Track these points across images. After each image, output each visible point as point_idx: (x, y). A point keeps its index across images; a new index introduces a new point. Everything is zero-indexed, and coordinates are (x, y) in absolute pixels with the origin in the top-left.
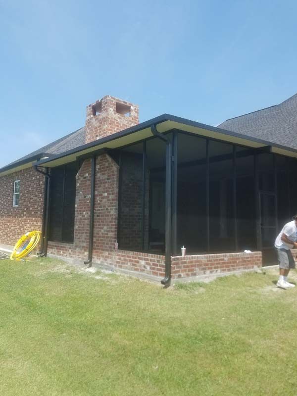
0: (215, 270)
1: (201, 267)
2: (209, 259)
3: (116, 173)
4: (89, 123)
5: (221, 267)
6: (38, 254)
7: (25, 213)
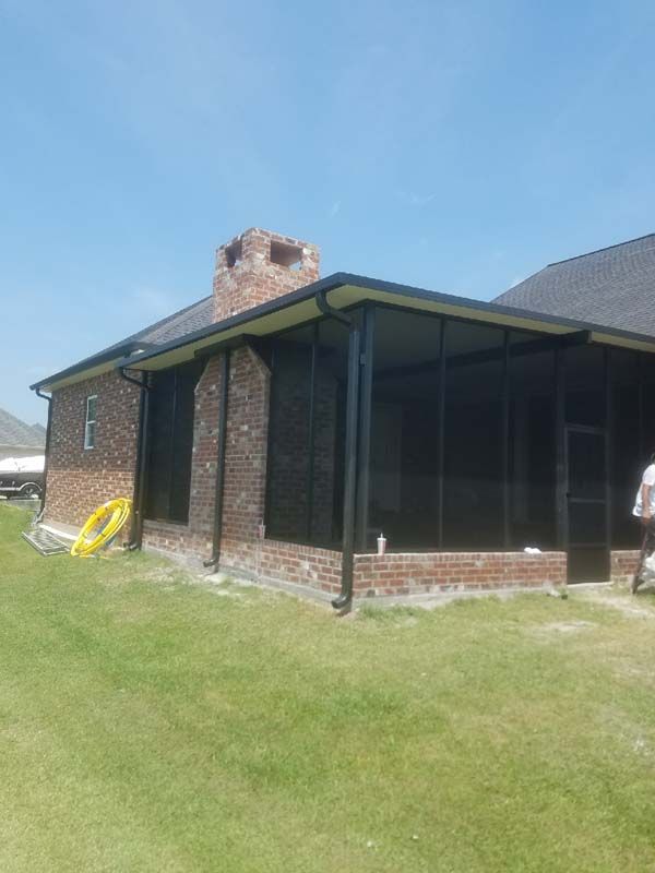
0: (453, 585)
1: (420, 578)
2: (438, 562)
3: (263, 385)
4: (218, 281)
5: (466, 580)
6: (125, 545)
7: (105, 462)
